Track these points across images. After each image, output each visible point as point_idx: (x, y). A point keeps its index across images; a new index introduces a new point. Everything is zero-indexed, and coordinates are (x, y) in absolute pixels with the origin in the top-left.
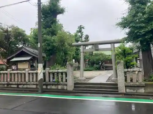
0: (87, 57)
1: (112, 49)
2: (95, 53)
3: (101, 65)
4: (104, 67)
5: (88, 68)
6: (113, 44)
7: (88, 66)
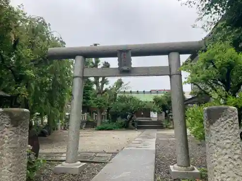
0: (104, 104)
1: (174, 71)
2: (119, 96)
3: (131, 119)
4: (136, 124)
5: (106, 125)
6: (174, 55)
7: (106, 121)
